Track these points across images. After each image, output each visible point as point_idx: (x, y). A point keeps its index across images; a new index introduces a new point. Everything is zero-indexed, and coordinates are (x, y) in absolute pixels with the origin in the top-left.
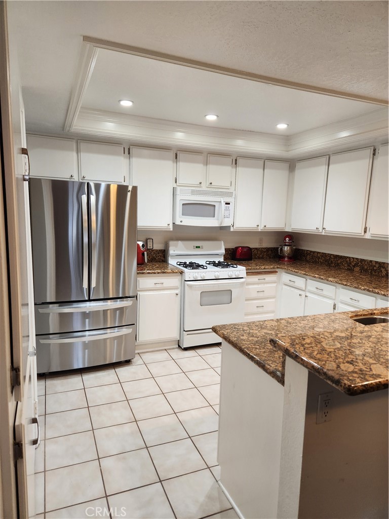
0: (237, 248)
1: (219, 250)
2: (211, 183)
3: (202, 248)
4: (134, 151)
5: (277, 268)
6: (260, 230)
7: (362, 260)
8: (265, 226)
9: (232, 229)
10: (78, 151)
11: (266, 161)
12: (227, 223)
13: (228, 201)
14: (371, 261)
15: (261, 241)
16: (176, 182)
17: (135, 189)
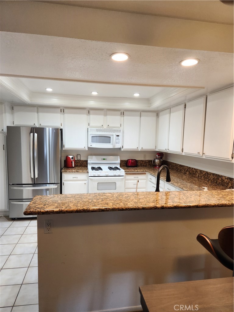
0: (128, 160)
1: (117, 161)
2: (108, 125)
3: (107, 160)
4: (66, 110)
5: (146, 171)
6: (139, 150)
7: (190, 168)
8: (142, 148)
9: (122, 150)
10: (38, 112)
11: (141, 112)
12: (118, 146)
13: (118, 135)
14: (193, 168)
15: (145, 156)
16: (89, 125)
17: (61, 130)
